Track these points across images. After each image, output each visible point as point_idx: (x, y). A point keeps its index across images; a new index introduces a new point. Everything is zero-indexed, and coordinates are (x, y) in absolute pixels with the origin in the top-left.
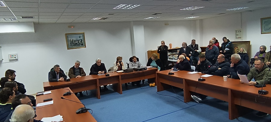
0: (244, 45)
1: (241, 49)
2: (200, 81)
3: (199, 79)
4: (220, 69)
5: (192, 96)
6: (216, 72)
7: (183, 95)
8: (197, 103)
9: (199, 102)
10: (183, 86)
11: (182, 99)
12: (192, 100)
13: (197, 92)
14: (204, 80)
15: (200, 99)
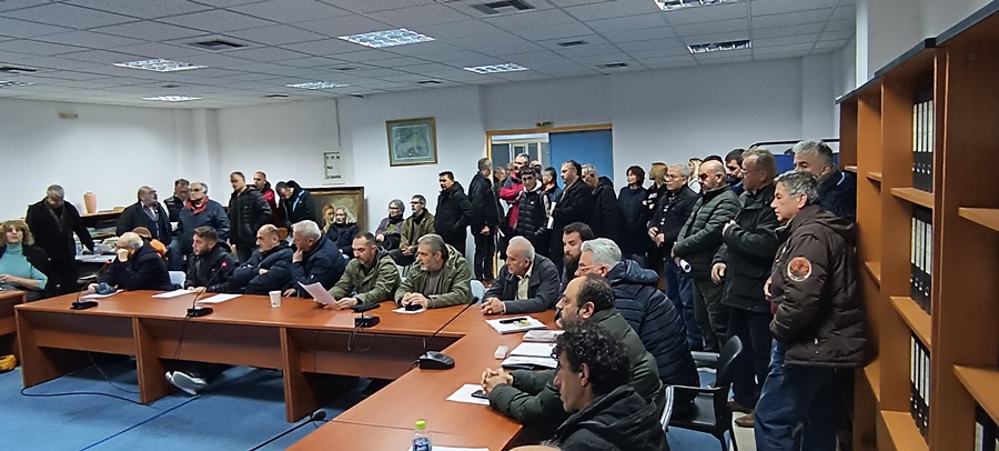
0: (348, 200)
1: (340, 211)
2: (194, 316)
3: (189, 310)
4: (266, 271)
5: (168, 374)
6: (253, 284)
7: (135, 382)
8: (190, 395)
9: (198, 392)
10: (132, 347)
11: (134, 393)
12: (173, 391)
13: (183, 357)
14: (208, 311)
15: (200, 381)
